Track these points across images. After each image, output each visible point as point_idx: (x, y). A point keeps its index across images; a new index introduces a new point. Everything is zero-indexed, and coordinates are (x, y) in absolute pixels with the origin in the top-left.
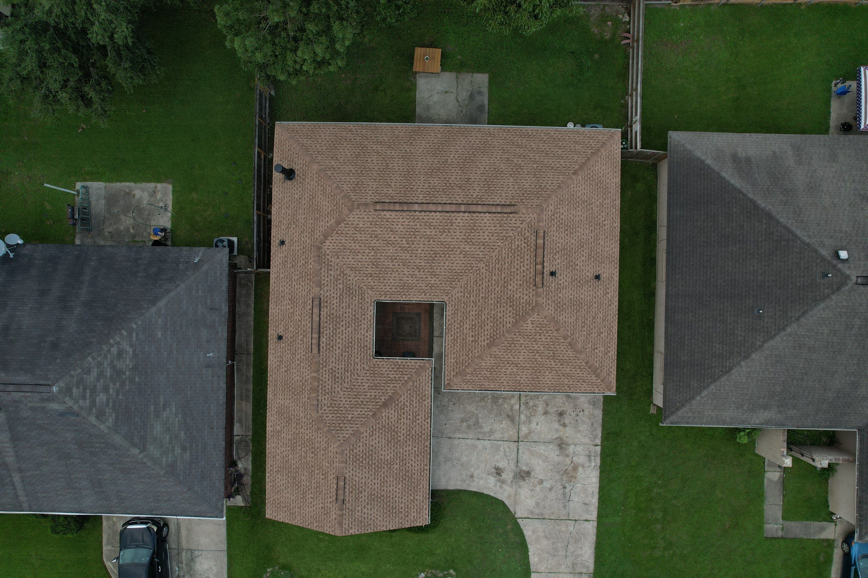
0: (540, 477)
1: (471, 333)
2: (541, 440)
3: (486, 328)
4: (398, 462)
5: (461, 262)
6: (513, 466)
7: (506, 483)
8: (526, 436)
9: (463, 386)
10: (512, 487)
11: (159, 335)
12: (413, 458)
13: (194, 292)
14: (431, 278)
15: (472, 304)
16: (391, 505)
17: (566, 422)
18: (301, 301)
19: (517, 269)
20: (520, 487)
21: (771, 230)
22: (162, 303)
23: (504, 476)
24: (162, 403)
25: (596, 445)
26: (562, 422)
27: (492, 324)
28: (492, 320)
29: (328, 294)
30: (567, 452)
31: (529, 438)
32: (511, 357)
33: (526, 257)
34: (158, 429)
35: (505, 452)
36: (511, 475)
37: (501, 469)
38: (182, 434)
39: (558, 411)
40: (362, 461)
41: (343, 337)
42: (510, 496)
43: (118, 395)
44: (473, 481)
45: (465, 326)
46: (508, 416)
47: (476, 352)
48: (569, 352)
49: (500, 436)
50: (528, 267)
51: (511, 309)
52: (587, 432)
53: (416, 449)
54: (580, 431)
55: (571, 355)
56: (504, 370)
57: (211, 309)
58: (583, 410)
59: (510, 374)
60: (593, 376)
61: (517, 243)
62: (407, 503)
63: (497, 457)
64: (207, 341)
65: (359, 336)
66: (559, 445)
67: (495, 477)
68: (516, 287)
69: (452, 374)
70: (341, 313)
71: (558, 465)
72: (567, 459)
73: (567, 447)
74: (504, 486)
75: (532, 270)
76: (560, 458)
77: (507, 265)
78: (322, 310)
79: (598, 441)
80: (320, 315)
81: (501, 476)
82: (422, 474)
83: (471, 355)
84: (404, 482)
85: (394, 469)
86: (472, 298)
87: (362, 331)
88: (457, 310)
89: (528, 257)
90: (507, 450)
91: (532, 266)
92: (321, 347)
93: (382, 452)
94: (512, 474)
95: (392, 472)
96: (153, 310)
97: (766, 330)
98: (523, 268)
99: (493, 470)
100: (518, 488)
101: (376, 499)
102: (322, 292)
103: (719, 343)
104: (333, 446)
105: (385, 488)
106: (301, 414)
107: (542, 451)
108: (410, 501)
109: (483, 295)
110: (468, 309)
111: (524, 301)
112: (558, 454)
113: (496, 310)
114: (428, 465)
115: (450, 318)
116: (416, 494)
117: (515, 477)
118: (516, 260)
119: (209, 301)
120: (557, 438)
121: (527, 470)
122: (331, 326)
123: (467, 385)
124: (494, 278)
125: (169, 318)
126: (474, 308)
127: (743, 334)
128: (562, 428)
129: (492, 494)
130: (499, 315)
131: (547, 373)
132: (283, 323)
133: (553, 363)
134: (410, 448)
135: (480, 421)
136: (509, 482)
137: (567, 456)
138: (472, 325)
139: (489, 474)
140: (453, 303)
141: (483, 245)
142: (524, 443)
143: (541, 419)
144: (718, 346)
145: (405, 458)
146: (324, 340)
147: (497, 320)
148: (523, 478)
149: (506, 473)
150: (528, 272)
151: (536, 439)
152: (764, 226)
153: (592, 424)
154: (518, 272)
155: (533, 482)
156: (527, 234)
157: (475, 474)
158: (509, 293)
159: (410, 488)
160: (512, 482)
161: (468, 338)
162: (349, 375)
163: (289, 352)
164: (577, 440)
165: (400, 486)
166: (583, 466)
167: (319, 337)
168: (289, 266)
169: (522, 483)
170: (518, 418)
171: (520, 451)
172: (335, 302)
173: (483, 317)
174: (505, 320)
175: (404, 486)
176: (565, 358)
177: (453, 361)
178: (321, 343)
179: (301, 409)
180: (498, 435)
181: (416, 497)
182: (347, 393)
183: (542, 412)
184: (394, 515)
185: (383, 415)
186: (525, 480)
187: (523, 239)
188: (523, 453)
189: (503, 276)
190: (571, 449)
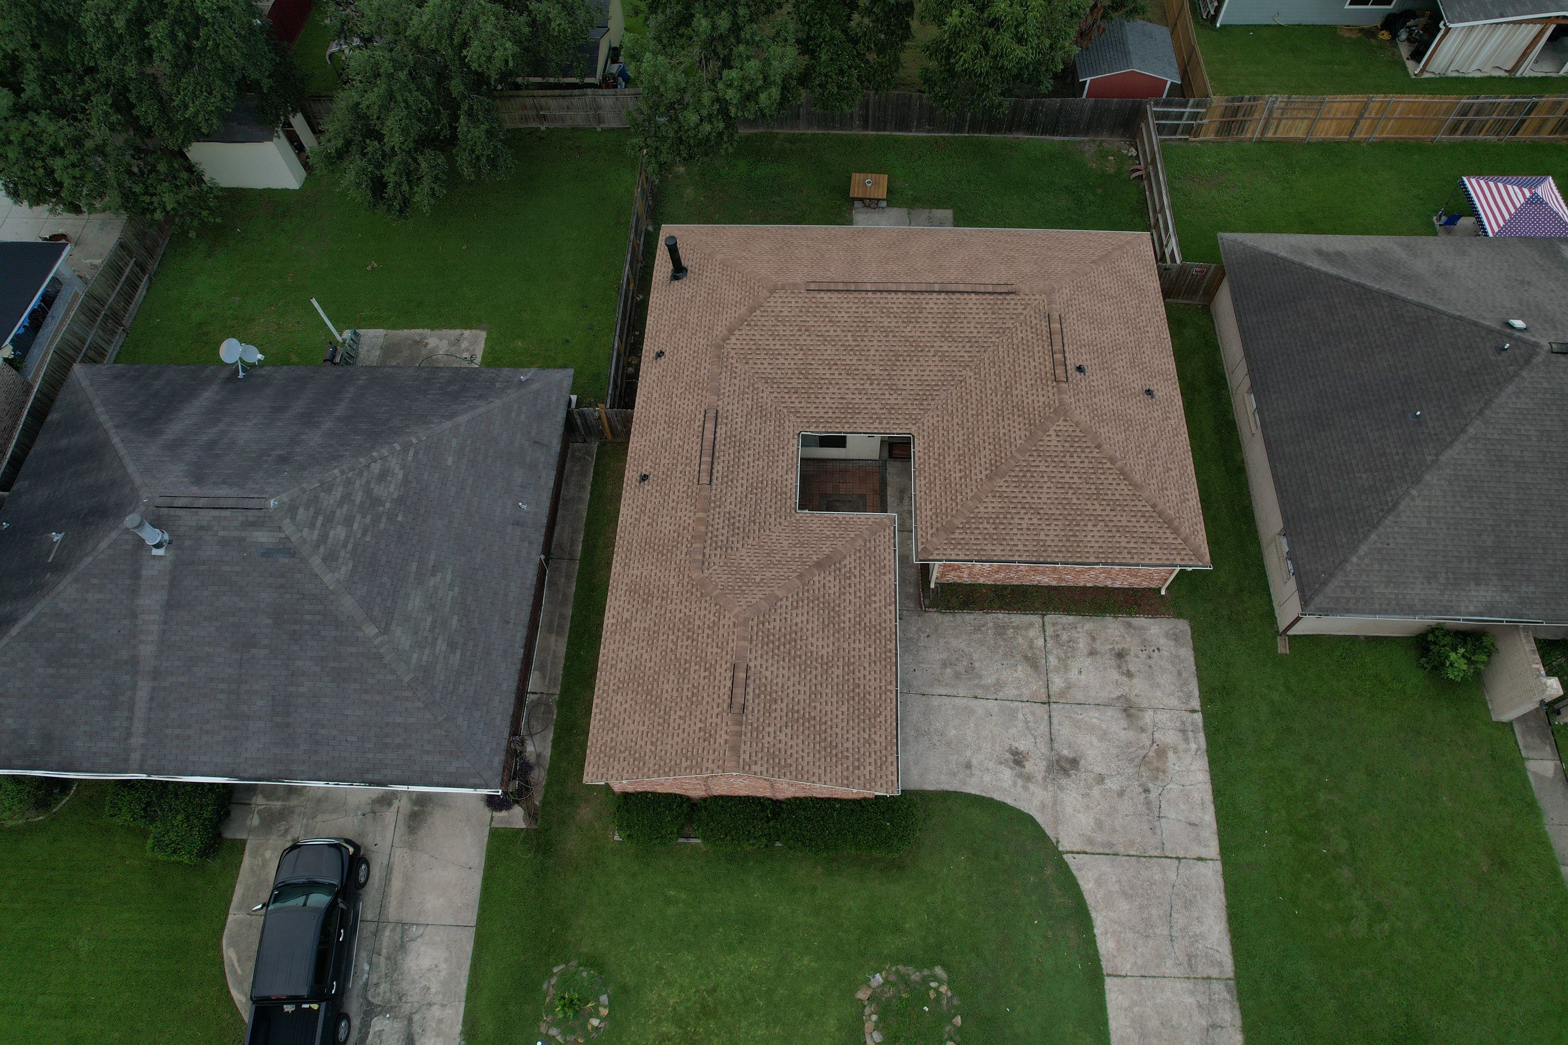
0: (1098, 770)
1: (959, 467)
2: (1090, 701)
3: (983, 453)
4: (840, 664)
5: (936, 369)
6: (1043, 748)
7: (1034, 780)
8: (1062, 693)
9: (949, 551)
10: (1046, 788)
11: (450, 461)
12: (866, 665)
13: (513, 415)
14: (891, 394)
15: (956, 427)
16: (829, 739)
17: (1132, 669)
18: (685, 420)
19: (1025, 367)
20: (1061, 788)
21: (1399, 312)
22: (462, 419)
23: (1029, 766)
24: (431, 563)
25: (1194, 711)
26: (1125, 668)
27: (992, 447)
28: (991, 440)
29: (730, 408)
30: (1141, 723)
31: (1069, 696)
32: (1027, 495)
33: (1036, 349)
34: (416, 602)
35: (1027, 722)
36: (1042, 765)
37: (1021, 753)
38: (454, 622)
39: (1113, 649)
40: (779, 646)
41: (750, 471)
42: (1044, 806)
43: (364, 533)
44: (972, 775)
45: (947, 460)
46: (1026, 658)
47: (969, 491)
48: (1122, 486)
49: (1015, 692)
50: (1042, 360)
51: (1021, 419)
52: (1173, 687)
53: (872, 650)
54: (1158, 685)
55: (1126, 492)
56: (1017, 521)
57: (535, 442)
58: (1158, 649)
59: (1028, 529)
60: (1167, 531)
61: (1020, 335)
62: (856, 743)
63: (1013, 731)
64: (521, 486)
65: (774, 475)
66: (1125, 710)
67: (1012, 768)
68: (1025, 389)
69: (930, 532)
70: (747, 437)
71: (1128, 747)
72: (1144, 735)
73: (1140, 714)
74: (1031, 786)
75: (1047, 363)
76: (1130, 735)
77: (1008, 365)
78: (719, 427)
79: (1196, 703)
80: (715, 432)
81: (1024, 767)
82: (883, 696)
83: (960, 497)
84: (851, 702)
85: (834, 676)
86: (956, 420)
87: (779, 470)
88: (933, 441)
89: (1040, 348)
90: (1030, 718)
91: (1047, 358)
92: (714, 478)
93: (814, 641)
94: (1044, 763)
95: (830, 679)
96: (448, 425)
97: (1434, 438)
98: (1033, 364)
99: (1008, 756)
100: (1059, 792)
101: (801, 721)
102: (720, 403)
103: (1366, 472)
104: (728, 615)
105: (817, 704)
106: (672, 582)
107: (1094, 720)
108: (862, 740)
109: (974, 412)
110: (951, 435)
111: (1041, 404)
112: (1126, 726)
113: (997, 426)
114: (894, 683)
115: (921, 454)
116: (873, 730)
117: (1049, 769)
118: (1021, 356)
119: (534, 432)
120: (1119, 698)
121: (1071, 756)
122: (731, 451)
123: (956, 551)
124: (988, 386)
125: (469, 442)
126: (961, 432)
127: (1400, 451)
128: (1124, 679)
129: (1009, 801)
130: (1002, 431)
131: (1090, 527)
132: (650, 457)
133: (1097, 506)
134: (862, 646)
135: (977, 665)
136: (1040, 777)
137: (1143, 730)
138: (959, 456)
139: (1001, 763)
140: (926, 434)
141: (969, 342)
142: (1061, 706)
143: (1086, 664)
144: (1364, 476)
145: (852, 660)
146: (720, 468)
147: (1000, 439)
148: (1066, 772)
149: (1032, 761)
150: (1042, 367)
151: (1080, 697)
152: (1387, 310)
153: (1180, 674)
154: (1027, 370)
155: (1085, 780)
156: (1034, 322)
157: (974, 762)
158: (1015, 400)
159: (862, 717)
160: (1044, 778)
161: (953, 475)
162: (756, 528)
163: (658, 494)
164: (1156, 701)
165: (845, 708)
166: (1175, 751)
167: (712, 463)
168: (669, 379)
169: (1064, 782)
170: (1044, 661)
171: (1055, 721)
172: (739, 420)
173: (977, 439)
174: (1013, 435)
175: (851, 709)
176: (1117, 497)
177: (929, 513)
178: (715, 471)
179: (673, 573)
180: (1011, 692)
181: (873, 736)
182: (752, 551)
183: (1085, 652)
184: (834, 760)
185: (816, 579)
186: (1069, 776)
187: (1029, 329)
188: (1060, 724)
189: (1003, 380)
190: (1148, 717)
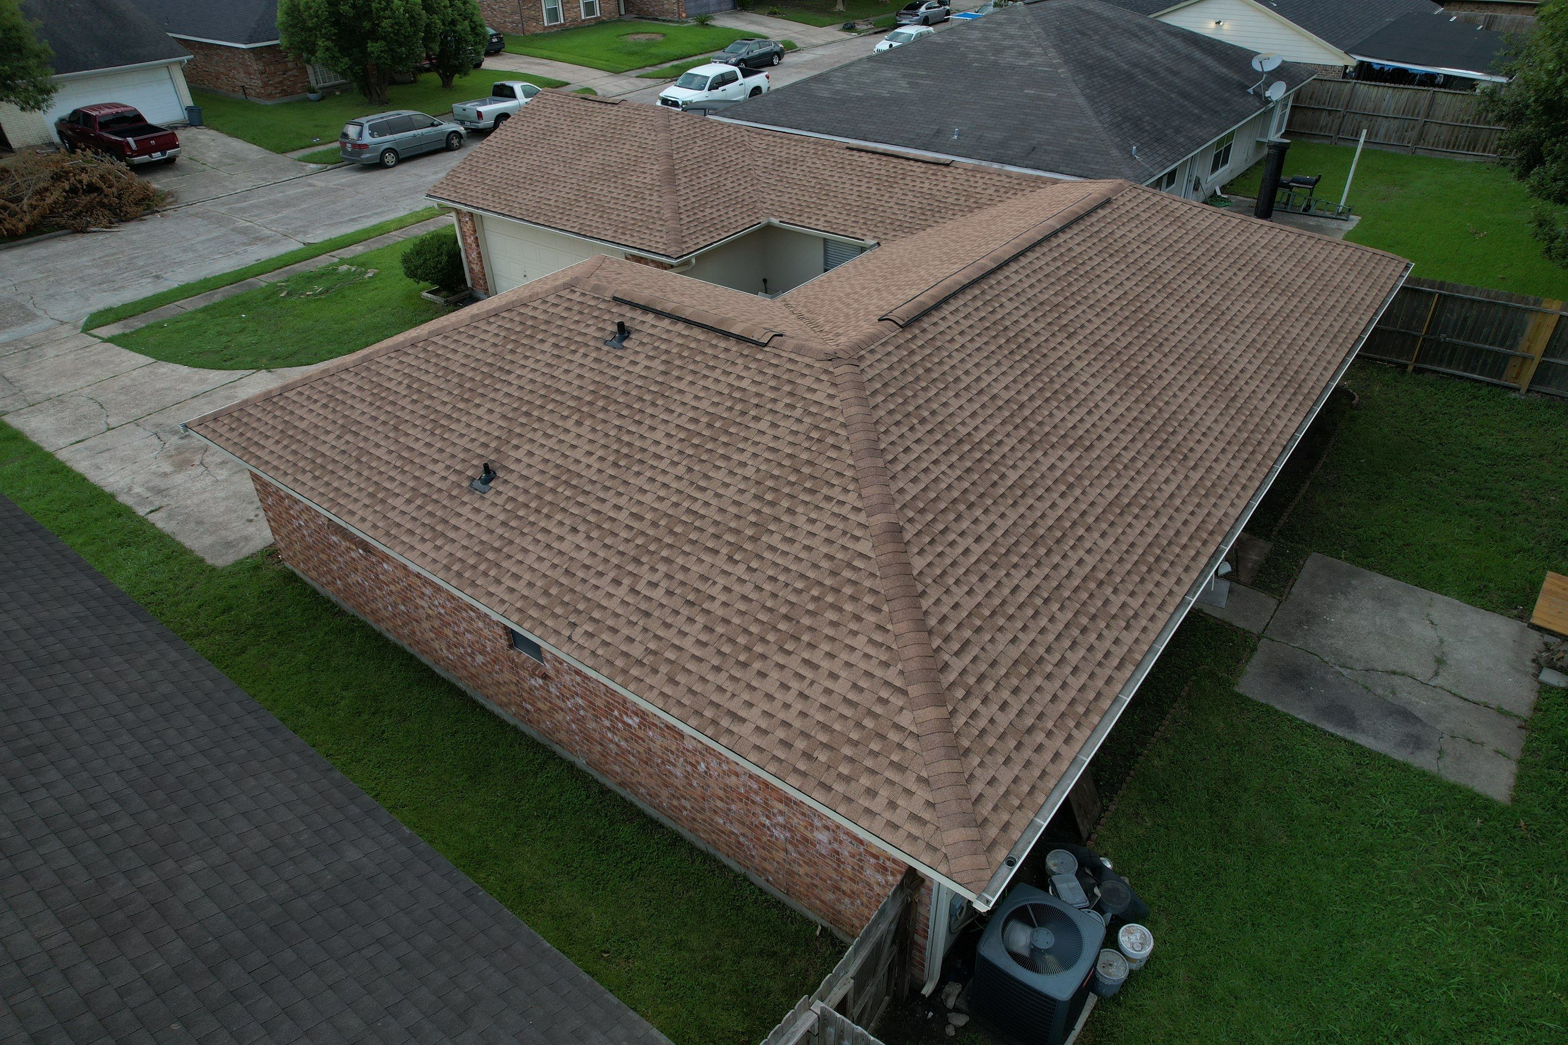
4: (562, 174)
11: (1030, 92)
13: (1077, 135)
22: (1081, 100)
24: (922, 82)
25: (155, 511)
38: (859, 94)
41: (847, 186)
43: (968, 47)
52: (204, 509)
57: (1034, 149)
65: (830, 208)
70: (897, 190)
78: (924, 166)
79: (155, 517)
84: (523, 176)
92: (854, 153)
95: (556, 163)
96: (1076, 92)
102: (960, 171)
105: (544, 150)
122: (883, 172)
125: (1050, 104)
146: (865, 159)
153: (200, 523)
165: (523, 170)
166: (165, 475)
172: (926, 185)
175: (518, 175)
178: (863, 154)
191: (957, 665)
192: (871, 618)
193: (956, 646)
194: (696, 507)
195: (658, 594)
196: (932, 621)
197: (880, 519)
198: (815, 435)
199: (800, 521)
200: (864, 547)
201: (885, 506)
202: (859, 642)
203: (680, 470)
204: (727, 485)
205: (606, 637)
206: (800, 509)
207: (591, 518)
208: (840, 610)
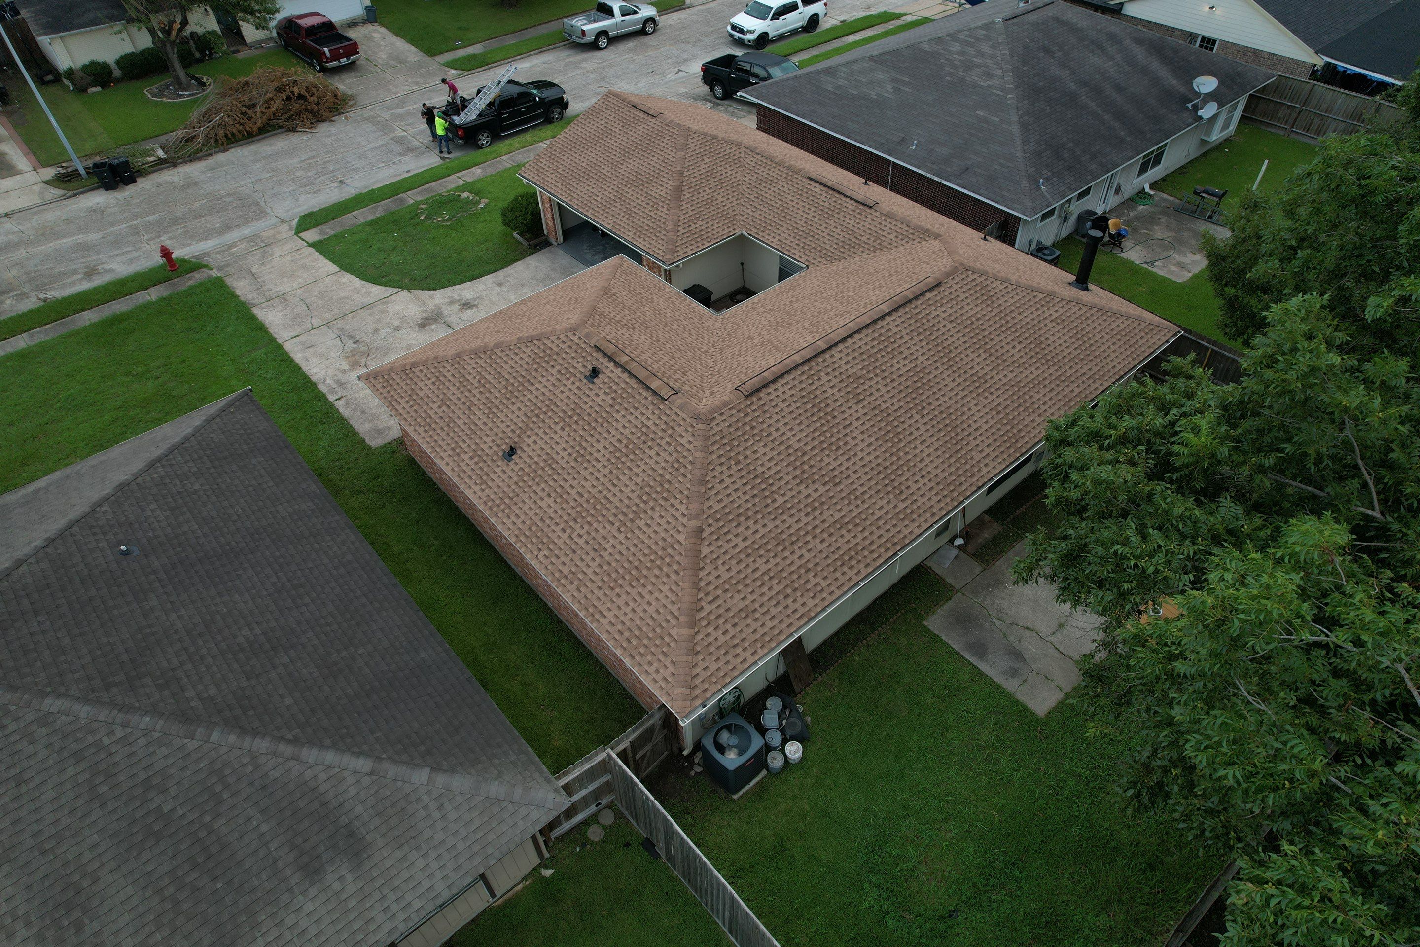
0: (402, 332)
4: (609, 174)
6: (452, 320)
7: (447, 304)
10: (436, 306)
11: (980, 113)
13: (1003, 161)
20: (424, 312)
22: (1015, 129)
23: (456, 307)
24: (903, 88)
25: (339, 399)
29: (869, 220)
36: (446, 313)
37: (467, 309)
38: (854, 92)
41: (800, 212)
42: (430, 299)
44: (494, 283)
51: (617, 320)
57: (967, 169)
64: (933, 150)
65: (784, 229)
67: (468, 300)
70: (831, 222)
74: (447, 301)
79: (339, 405)
80: (851, 199)
81: (460, 305)
84: (584, 171)
85: (606, 167)
87: (786, 235)
92: (812, 183)
95: (606, 164)
96: (1014, 119)
97: (97, 530)
99: (476, 303)
100: (425, 309)
102: (878, 214)
103: (196, 492)
105: (600, 150)
116: (559, 176)
117: (440, 314)
118: (671, 362)
119: (978, 170)
121: (428, 327)
122: (826, 204)
129: (458, 287)
145: (604, 183)
146: (817, 190)
148: (426, 319)
149: (456, 311)
153: (363, 412)
154: (651, 352)
155: (408, 323)
157: (497, 288)
159: (571, 173)
160: (440, 309)
162: (751, 197)
165: (584, 165)
166: (344, 371)
167: (825, 186)
172: (852, 222)
175: (580, 169)
191: (708, 608)
192: (674, 577)
193: (710, 598)
194: (609, 496)
195: (581, 542)
196: (702, 584)
197: (694, 523)
198: (676, 465)
199: (656, 516)
200: (681, 537)
201: (697, 517)
202: (665, 589)
203: (606, 471)
204: (627, 486)
205: (553, 560)
206: (657, 509)
207: (558, 490)
208: (661, 569)
